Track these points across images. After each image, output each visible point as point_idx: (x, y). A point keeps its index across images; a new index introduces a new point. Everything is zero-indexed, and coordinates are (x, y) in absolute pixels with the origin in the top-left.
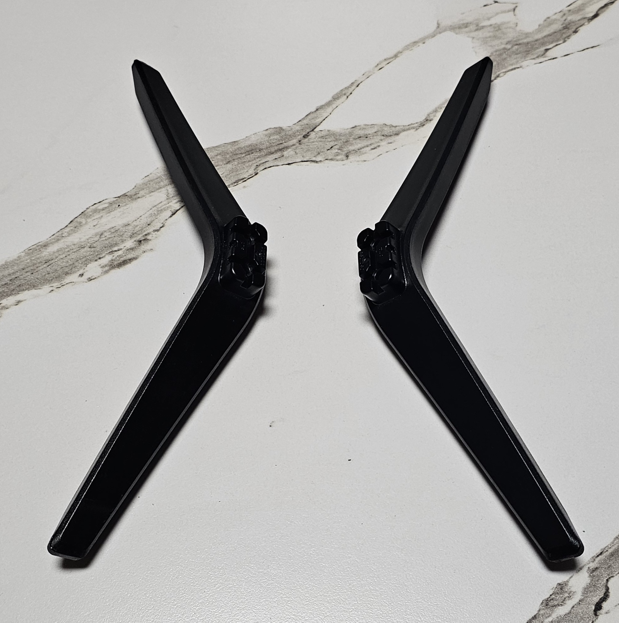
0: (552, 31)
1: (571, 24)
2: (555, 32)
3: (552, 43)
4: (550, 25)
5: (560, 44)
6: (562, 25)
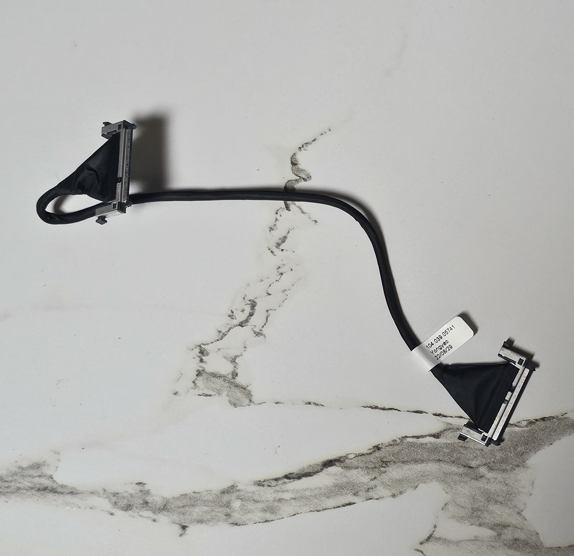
0: (406, 467)
1: (373, 466)
2: (403, 462)
4: (400, 481)
6: (385, 472)
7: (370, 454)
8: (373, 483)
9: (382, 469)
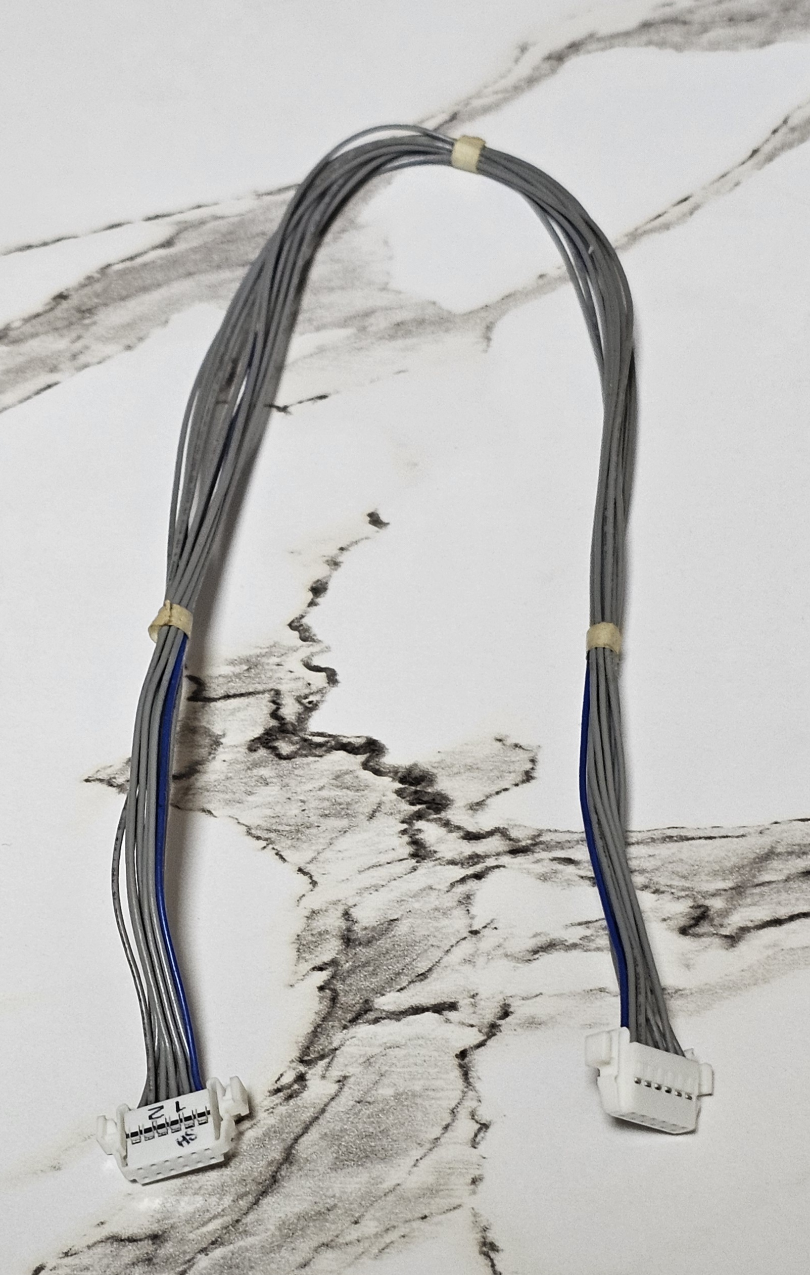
1: (65, 324)
3: (145, 265)
5: (123, 261)
6: (95, 323)
7: (52, 309)
8: (79, 345)
9: (87, 321)
